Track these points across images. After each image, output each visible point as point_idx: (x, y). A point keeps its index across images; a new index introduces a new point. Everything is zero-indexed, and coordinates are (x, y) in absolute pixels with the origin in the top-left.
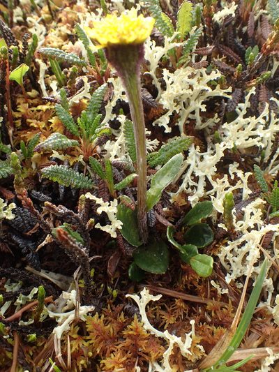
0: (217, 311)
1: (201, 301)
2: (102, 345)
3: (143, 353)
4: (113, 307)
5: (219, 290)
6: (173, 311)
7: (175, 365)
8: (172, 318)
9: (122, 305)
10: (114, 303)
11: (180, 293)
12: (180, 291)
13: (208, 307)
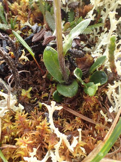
0: (101, 131)
1: (93, 122)
2: (21, 130)
3: (45, 142)
4: (38, 112)
5: (106, 119)
6: (73, 124)
7: (63, 156)
8: (71, 127)
9: (43, 113)
10: (39, 110)
11: (80, 115)
12: (80, 113)
13: (96, 127)
